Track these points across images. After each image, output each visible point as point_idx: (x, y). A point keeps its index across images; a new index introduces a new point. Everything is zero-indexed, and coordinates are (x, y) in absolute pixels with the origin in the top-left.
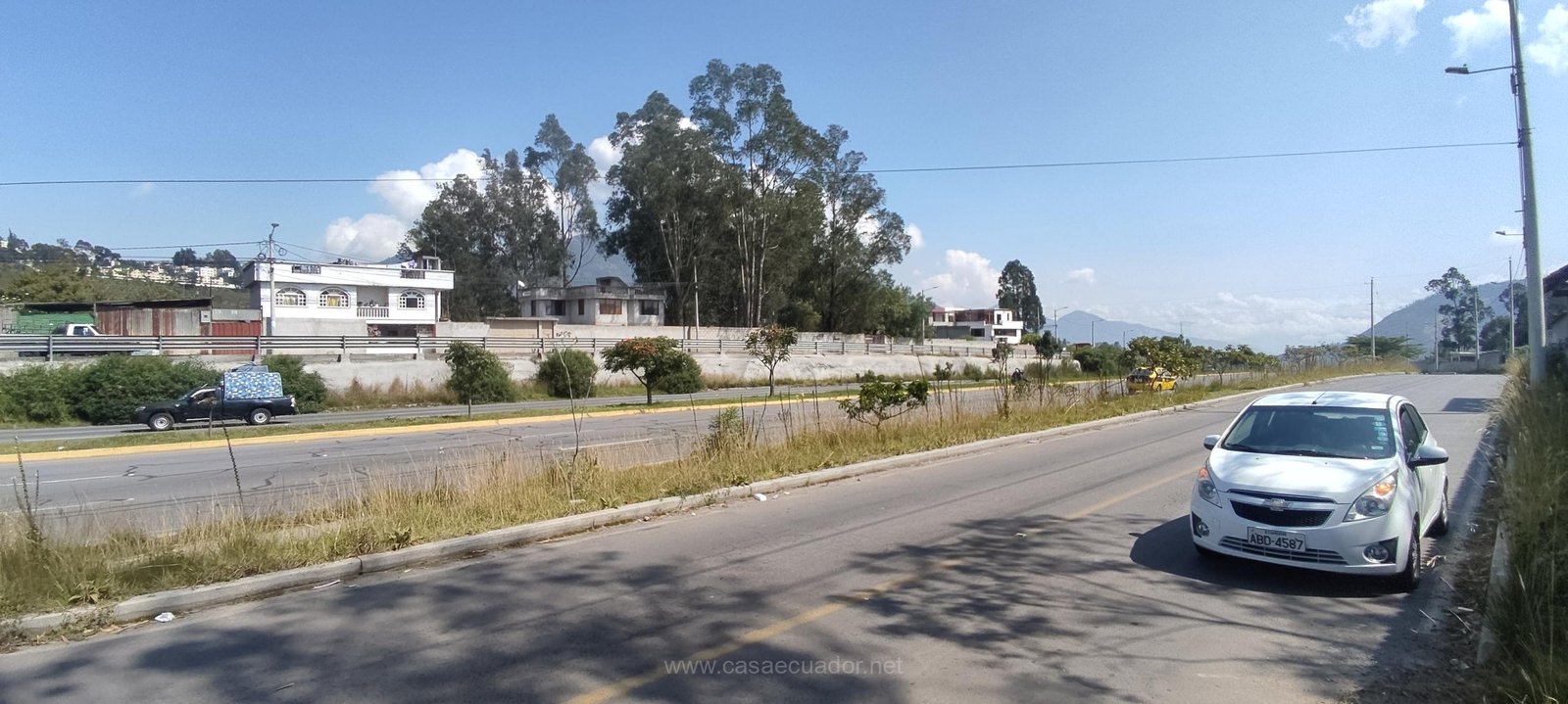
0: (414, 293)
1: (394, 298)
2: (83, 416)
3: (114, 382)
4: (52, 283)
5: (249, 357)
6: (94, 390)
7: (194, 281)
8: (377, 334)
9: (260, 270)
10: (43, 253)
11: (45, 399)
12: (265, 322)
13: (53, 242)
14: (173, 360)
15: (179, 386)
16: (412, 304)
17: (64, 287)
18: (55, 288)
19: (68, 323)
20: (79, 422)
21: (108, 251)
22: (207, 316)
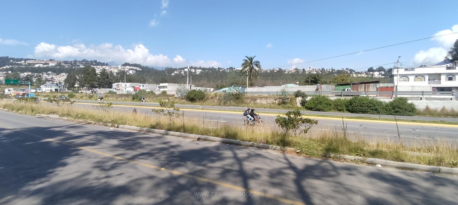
0: (452, 75)
1: (443, 77)
2: (349, 111)
3: (356, 103)
4: (341, 79)
5: (390, 97)
6: (351, 105)
7: (373, 76)
8: (436, 90)
9: (394, 71)
10: (339, 72)
11: (341, 106)
12: (395, 87)
13: (341, 69)
14: (369, 98)
15: (371, 105)
16: (450, 79)
17: (344, 79)
18: (342, 80)
19: (346, 88)
20: (348, 112)
21: (352, 70)
22: (378, 85)
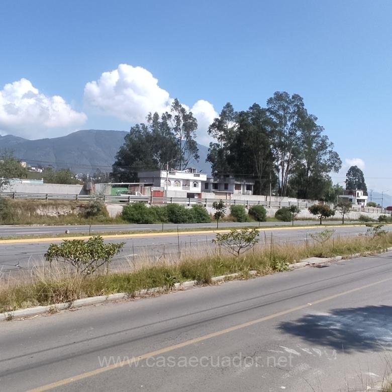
0: (196, 182)
1: (191, 184)
2: (172, 221)
9: (162, 174)
12: (165, 191)
16: (195, 186)
22: (152, 189)
